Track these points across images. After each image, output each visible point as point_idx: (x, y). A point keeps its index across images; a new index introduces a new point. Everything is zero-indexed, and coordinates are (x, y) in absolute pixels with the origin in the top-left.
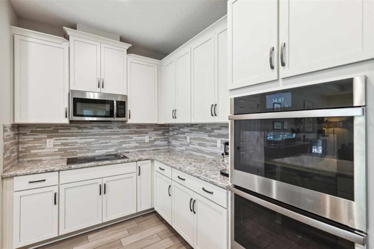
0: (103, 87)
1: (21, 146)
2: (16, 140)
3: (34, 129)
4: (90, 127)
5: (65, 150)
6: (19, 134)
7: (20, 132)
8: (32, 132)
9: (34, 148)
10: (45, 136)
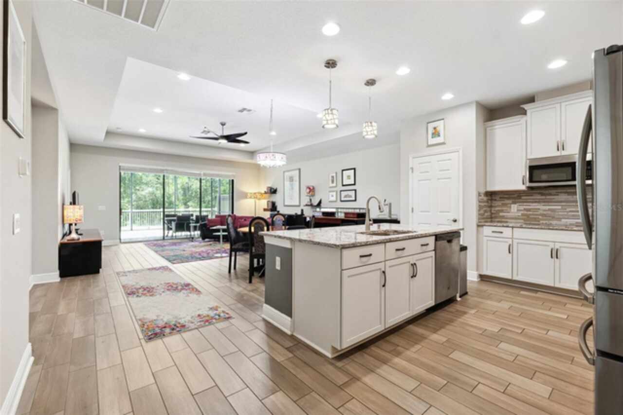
0: (563, 149)
1: (493, 209)
2: (490, 205)
3: (502, 196)
4: (555, 193)
5: (528, 216)
6: (491, 200)
7: (494, 198)
8: (500, 198)
9: (502, 211)
10: (510, 201)
